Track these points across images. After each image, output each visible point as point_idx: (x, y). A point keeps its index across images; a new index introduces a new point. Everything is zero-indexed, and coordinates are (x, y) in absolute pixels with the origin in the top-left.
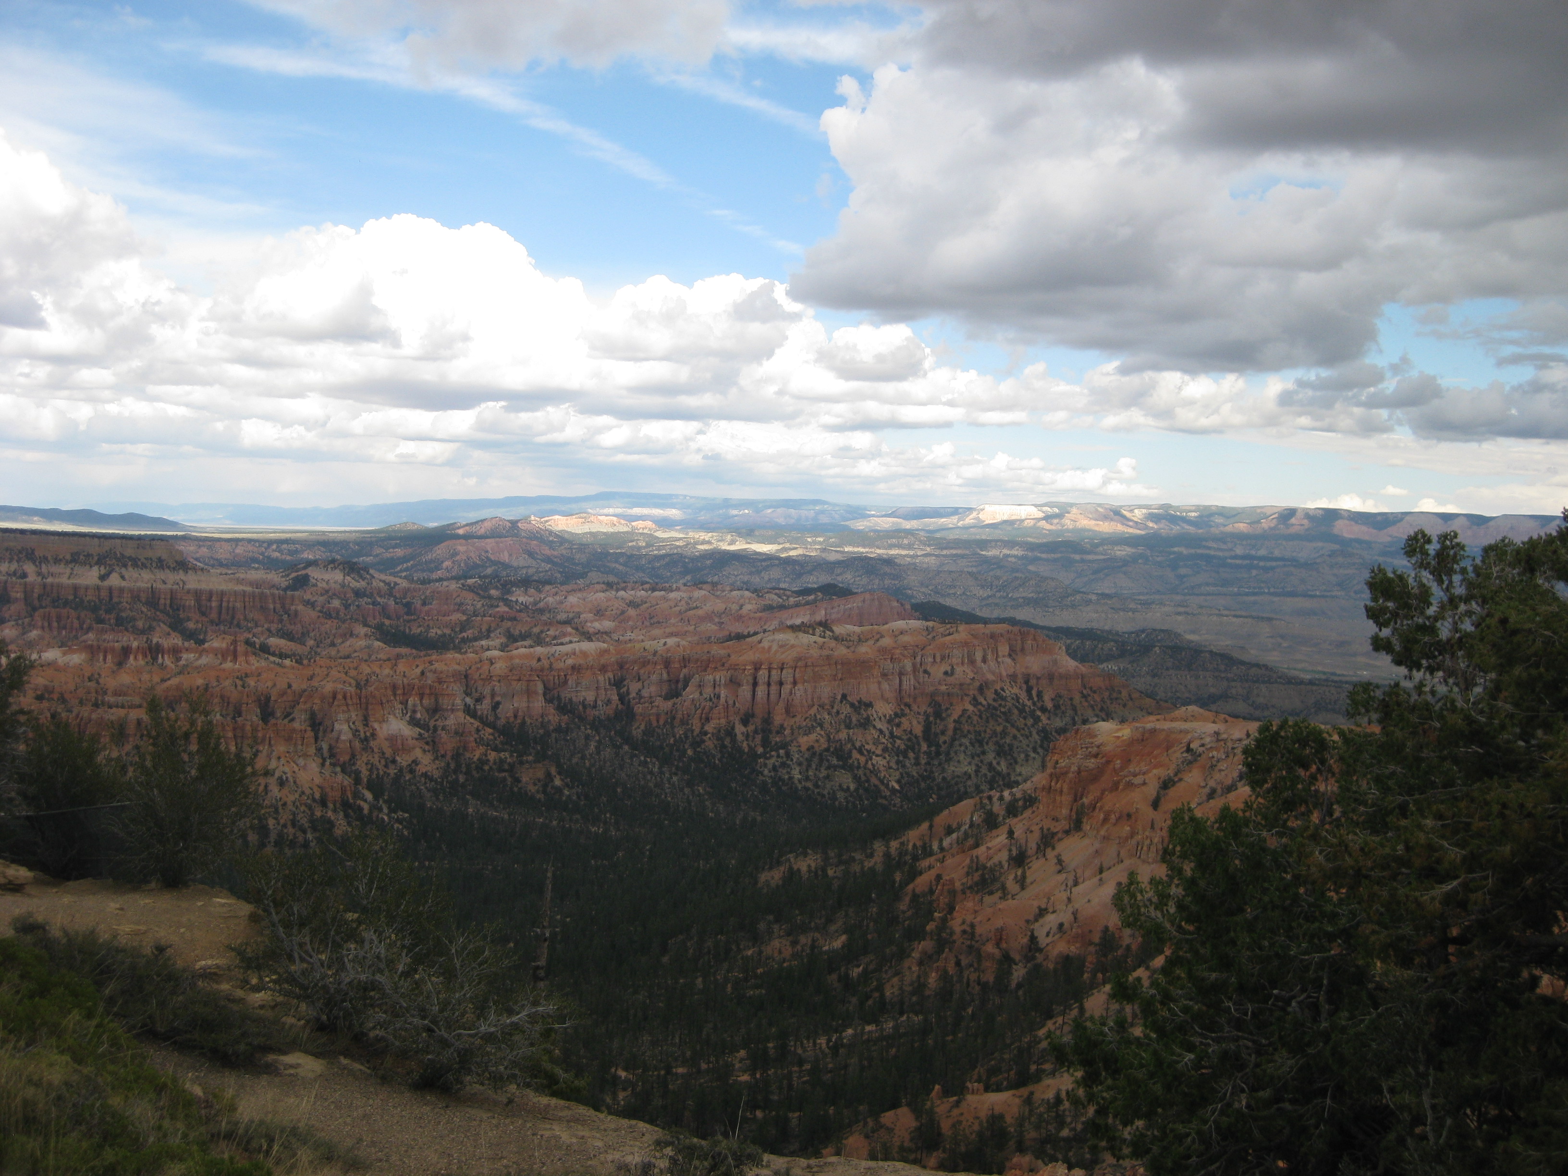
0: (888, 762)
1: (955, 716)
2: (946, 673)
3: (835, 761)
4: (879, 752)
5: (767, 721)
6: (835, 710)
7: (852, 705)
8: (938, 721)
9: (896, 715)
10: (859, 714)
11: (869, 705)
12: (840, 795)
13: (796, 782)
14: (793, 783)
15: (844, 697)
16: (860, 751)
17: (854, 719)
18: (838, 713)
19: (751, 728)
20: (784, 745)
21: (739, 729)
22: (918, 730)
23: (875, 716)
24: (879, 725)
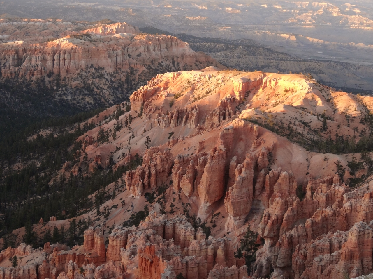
0: (109, 92)
1: (139, 73)
2: (138, 55)
3: (86, 92)
4: (106, 88)
5: (59, 75)
6: (88, 71)
7: (95, 69)
8: (132, 75)
9: (114, 73)
10: (98, 72)
11: (103, 69)
12: (88, 106)
13: (69, 101)
14: (68, 101)
15: (92, 65)
16: (97, 88)
17: (96, 75)
18: (89, 72)
19: (52, 79)
20: (65, 86)
21: (47, 79)
22: (123, 79)
23: (105, 73)
24: (106, 77)
